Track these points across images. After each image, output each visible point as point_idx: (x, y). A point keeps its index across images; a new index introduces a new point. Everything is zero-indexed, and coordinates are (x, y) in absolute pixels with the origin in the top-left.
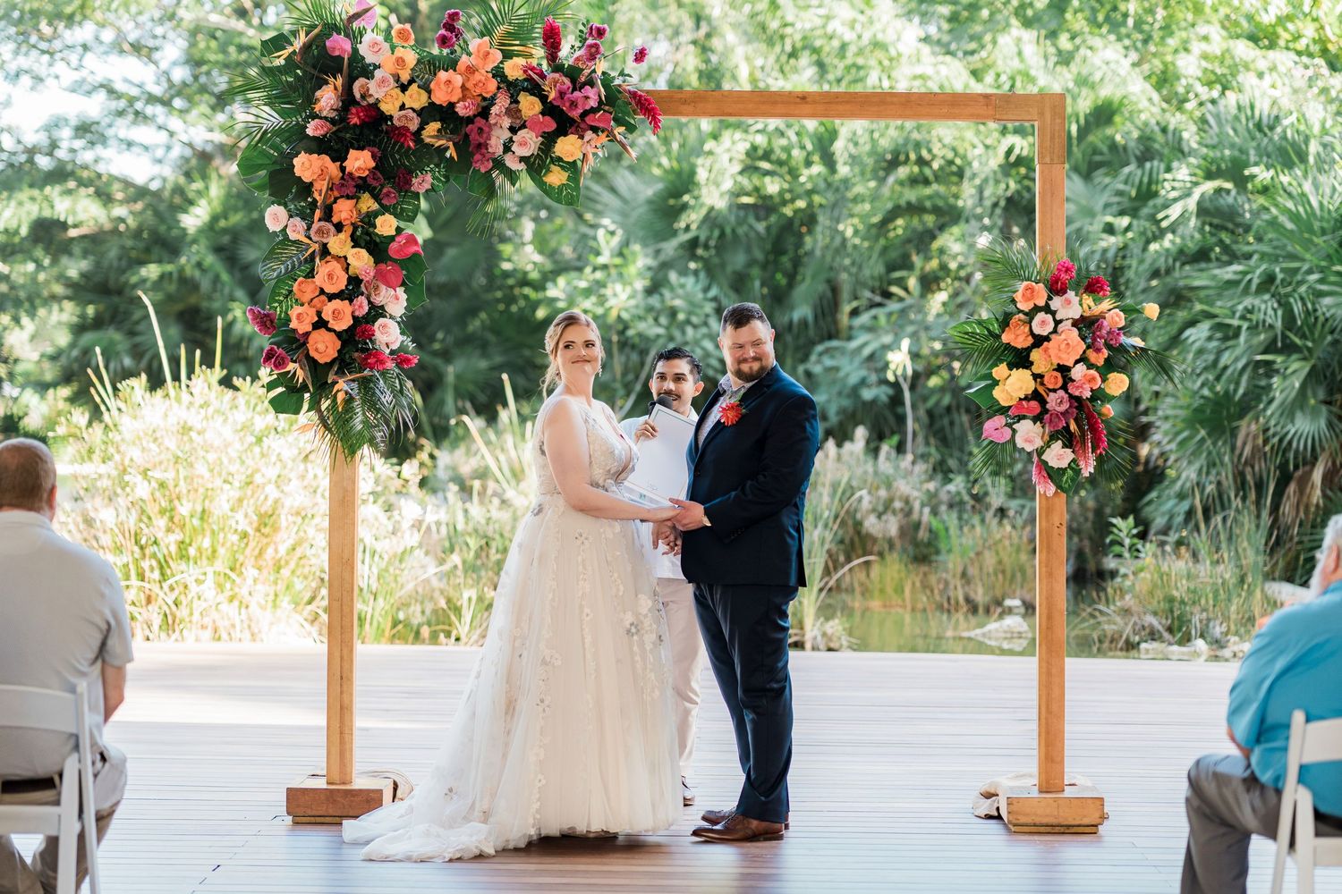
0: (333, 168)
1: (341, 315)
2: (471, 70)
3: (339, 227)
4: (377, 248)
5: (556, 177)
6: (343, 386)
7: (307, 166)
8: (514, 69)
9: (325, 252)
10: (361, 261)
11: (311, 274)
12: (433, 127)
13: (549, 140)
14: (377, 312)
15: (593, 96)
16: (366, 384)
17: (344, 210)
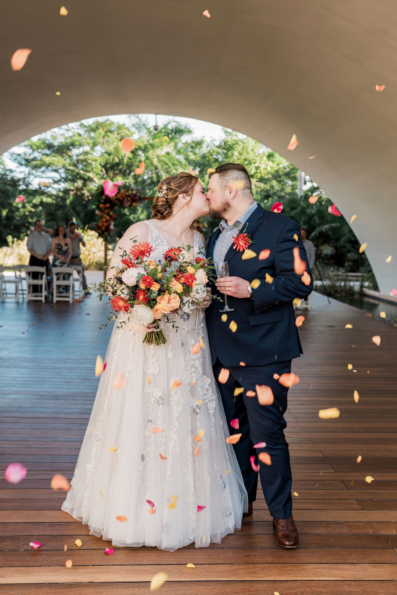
0: (104, 206)
1: (105, 224)
2: (122, 194)
3: (105, 213)
4: (110, 216)
5: (132, 208)
6: (106, 234)
7: (101, 206)
8: (127, 194)
9: (103, 216)
10: (108, 218)
11: (102, 219)
12: (117, 202)
13: (132, 203)
14: (110, 224)
15: (137, 198)
16: (109, 233)
17: (106, 211)
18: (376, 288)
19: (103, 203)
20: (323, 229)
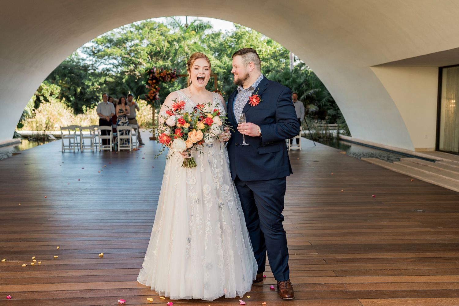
0: (152, 82)
1: (153, 95)
2: (164, 73)
3: (152, 87)
4: (156, 89)
5: (172, 82)
6: (153, 101)
7: (149, 82)
8: (168, 73)
9: (151, 89)
10: (154, 90)
11: (150, 91)
12: (161, 78)
13: (171, 79)
14: (156, 95)
15: (175, 75)
16: (155, 101)
17: (153, 85)
18: (349, 134)
19: (150, 80)
20: (309, 93)
